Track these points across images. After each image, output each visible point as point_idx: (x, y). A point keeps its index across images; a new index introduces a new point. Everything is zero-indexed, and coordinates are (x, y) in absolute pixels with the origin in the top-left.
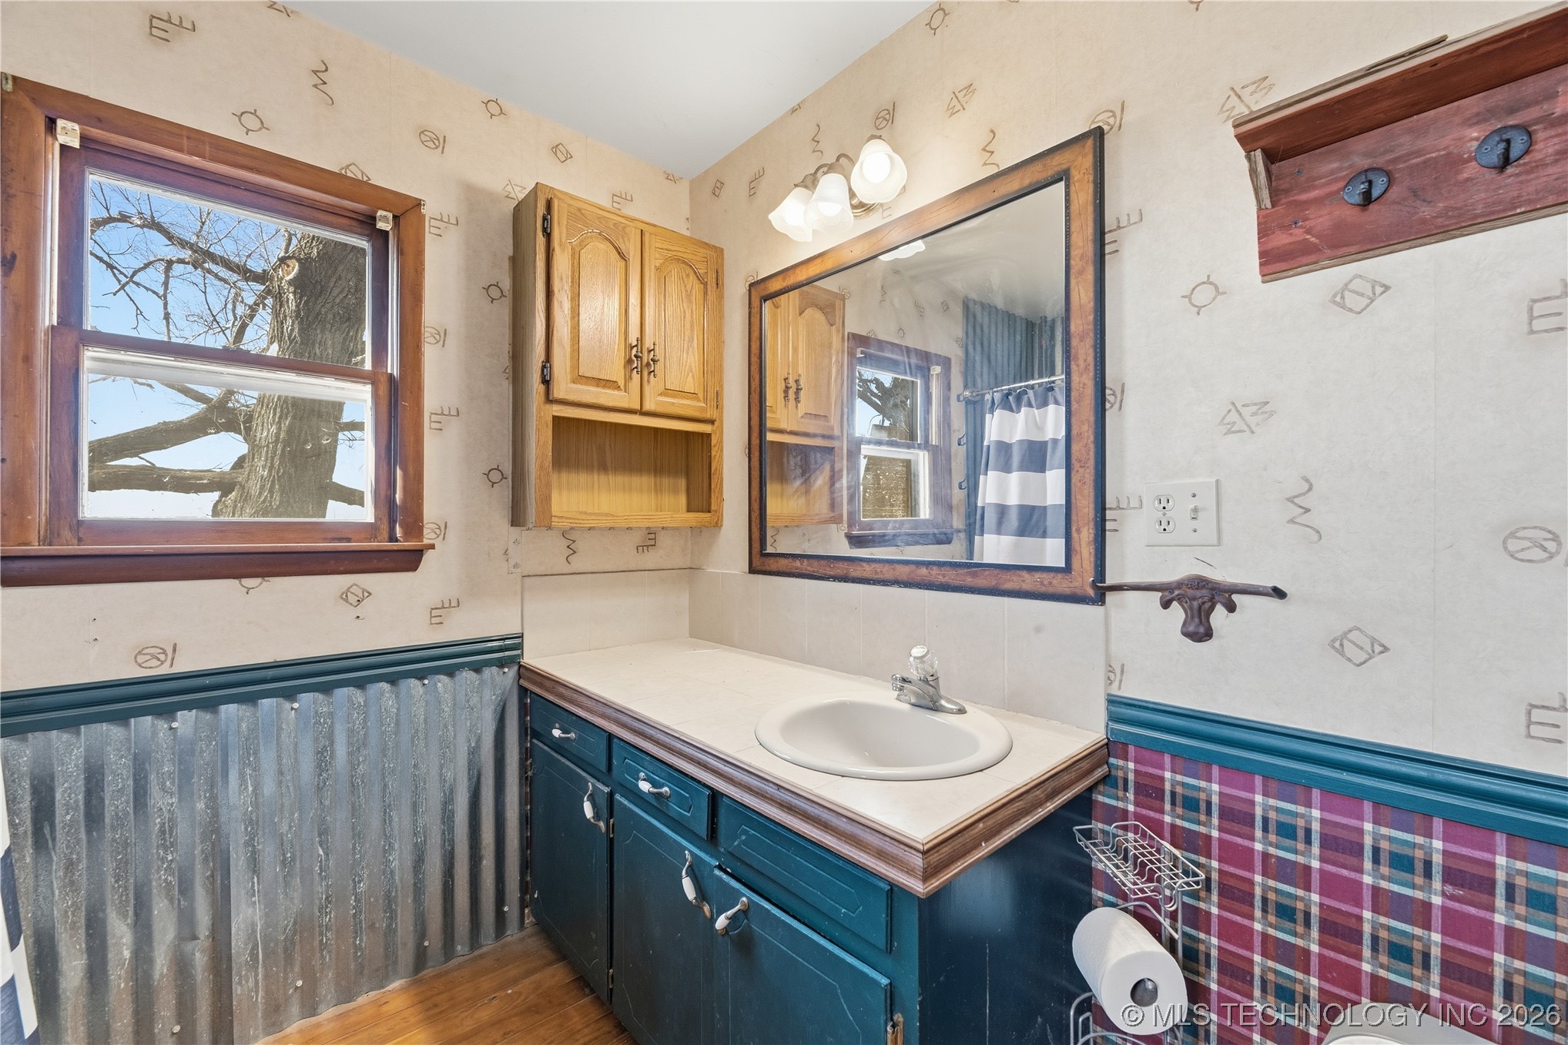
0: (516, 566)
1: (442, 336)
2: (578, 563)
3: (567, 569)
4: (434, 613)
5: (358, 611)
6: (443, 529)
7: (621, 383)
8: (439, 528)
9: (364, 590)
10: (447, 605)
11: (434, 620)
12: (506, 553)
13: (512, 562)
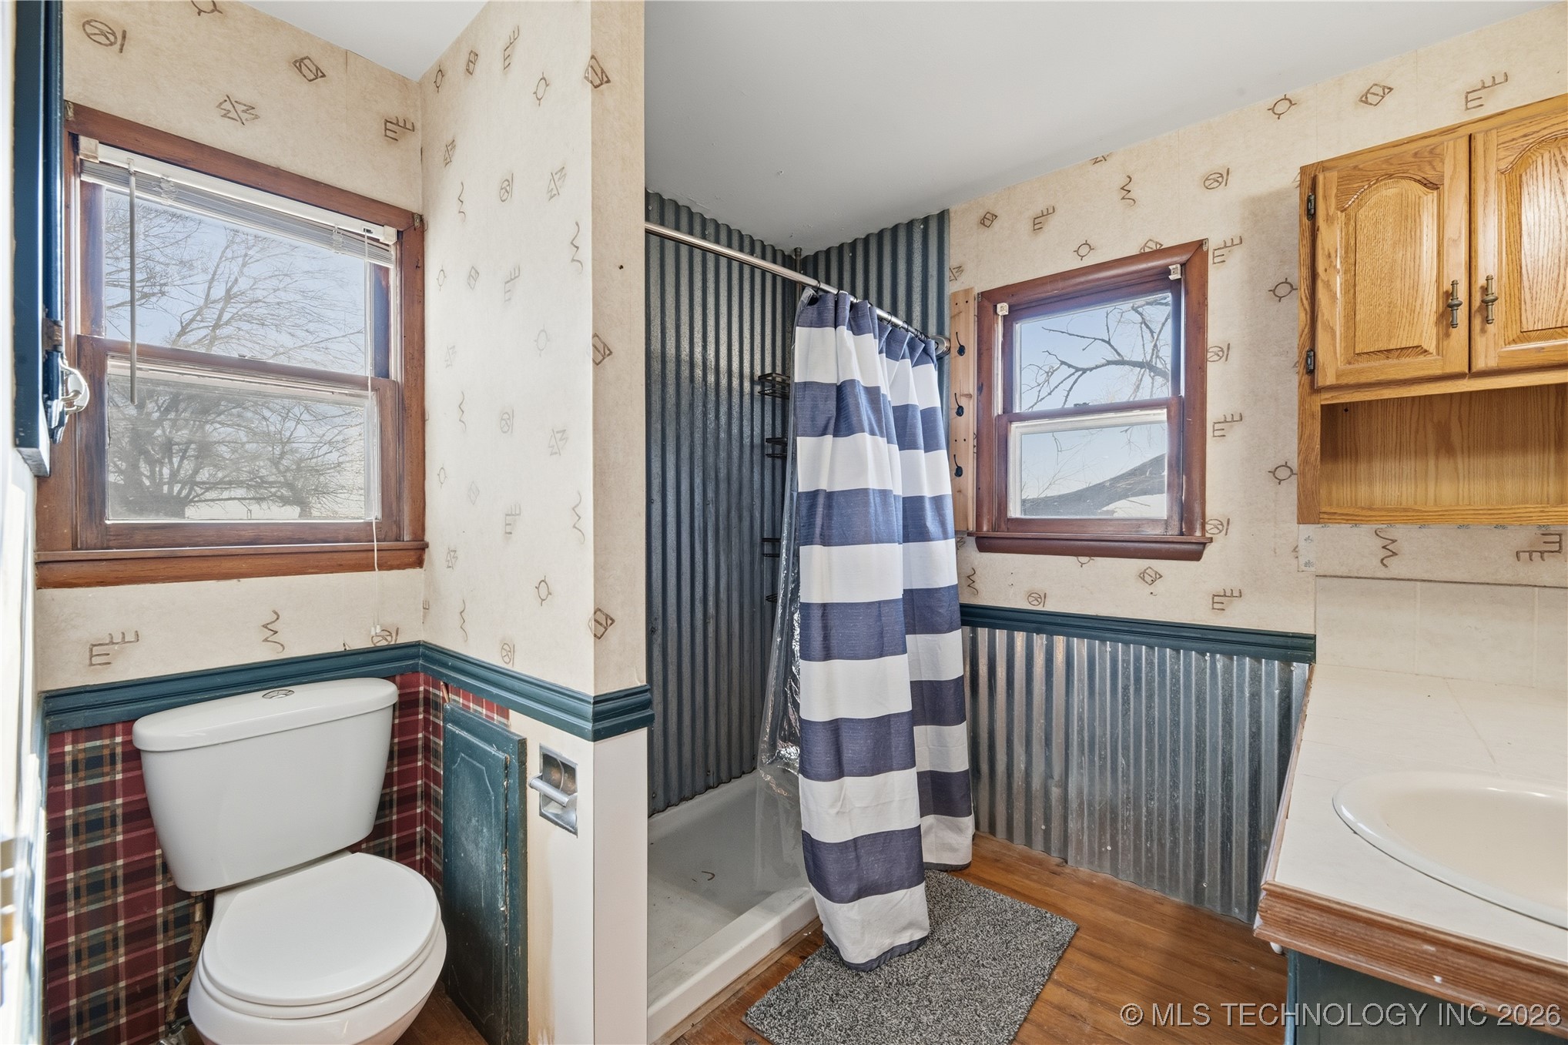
0: (1308, 564)
1: (1225, 352)
2: (1396, 568)
3: (1382, 572)
4: (1217, 599)
5: (1152, 589)
6: (1225, 525)
7: (1432, 348)
8: (1222, 524)
9: (1156, 573)
10: (1228, 594)
11: (1217, 606)
12: (1295, 550)
13: (1302, 560)
